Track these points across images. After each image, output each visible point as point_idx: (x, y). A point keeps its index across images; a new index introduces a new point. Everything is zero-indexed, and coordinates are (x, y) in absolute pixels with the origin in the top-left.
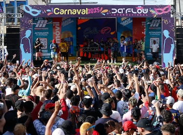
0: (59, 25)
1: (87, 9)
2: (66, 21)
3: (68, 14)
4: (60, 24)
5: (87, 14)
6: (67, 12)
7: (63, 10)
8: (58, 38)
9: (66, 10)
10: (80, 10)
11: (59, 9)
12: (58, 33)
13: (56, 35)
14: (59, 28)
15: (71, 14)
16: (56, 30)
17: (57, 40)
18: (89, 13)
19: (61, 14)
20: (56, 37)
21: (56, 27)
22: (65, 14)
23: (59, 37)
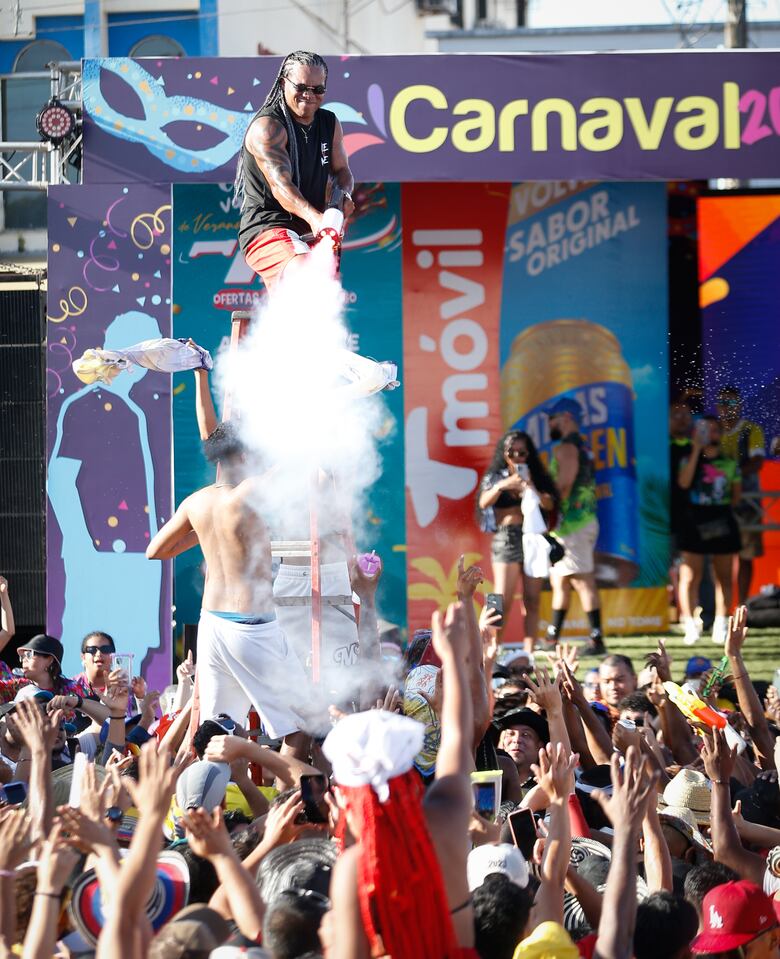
0: (475, 259)
1: (731, 90)
2: (555, 220)
3: (539, 142)
4: (493, 247)
5: (732, 141)
6: (523, 125)
7: (484, 107)
8: (464, 396)
9: (518, 107)
10: (663, 106)
11: (438, 100)
12: (464, 345)
13: (451, 358)
14: (474, 294)
15: (569, 143)
16: (448, 309)
17: (454, 411)
18: (757, 132)
19: (463, 144)
20: (450, 388)
21: (447, 280)
22: (507, 144)
23: (480, 382)
